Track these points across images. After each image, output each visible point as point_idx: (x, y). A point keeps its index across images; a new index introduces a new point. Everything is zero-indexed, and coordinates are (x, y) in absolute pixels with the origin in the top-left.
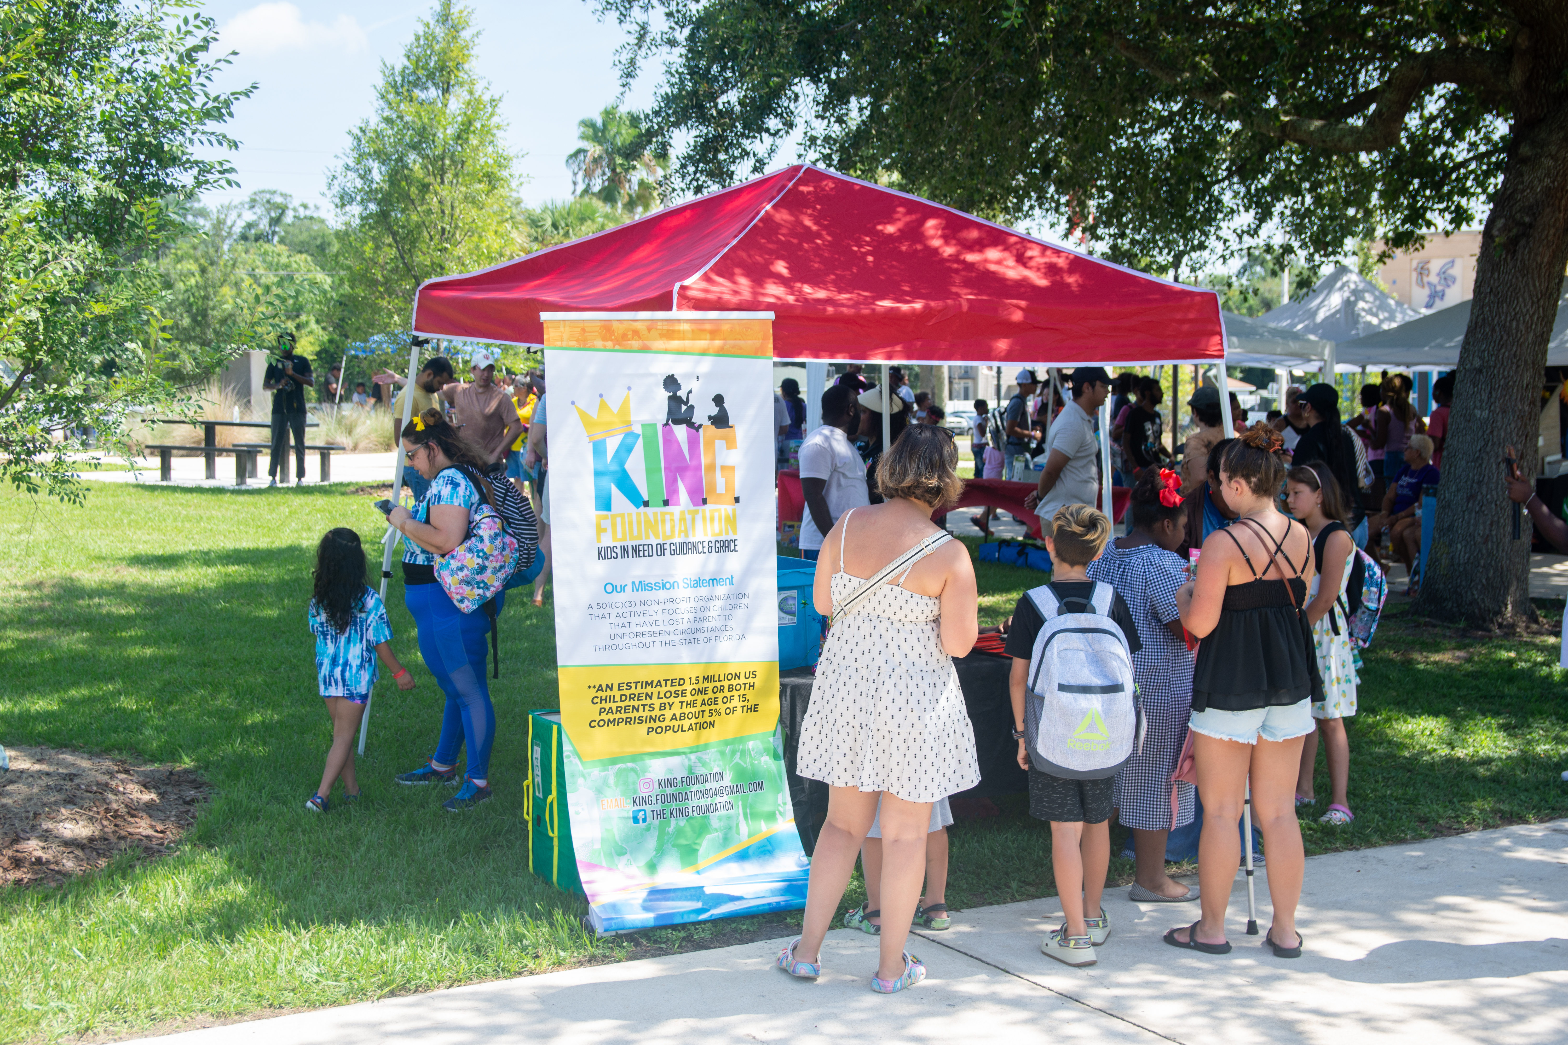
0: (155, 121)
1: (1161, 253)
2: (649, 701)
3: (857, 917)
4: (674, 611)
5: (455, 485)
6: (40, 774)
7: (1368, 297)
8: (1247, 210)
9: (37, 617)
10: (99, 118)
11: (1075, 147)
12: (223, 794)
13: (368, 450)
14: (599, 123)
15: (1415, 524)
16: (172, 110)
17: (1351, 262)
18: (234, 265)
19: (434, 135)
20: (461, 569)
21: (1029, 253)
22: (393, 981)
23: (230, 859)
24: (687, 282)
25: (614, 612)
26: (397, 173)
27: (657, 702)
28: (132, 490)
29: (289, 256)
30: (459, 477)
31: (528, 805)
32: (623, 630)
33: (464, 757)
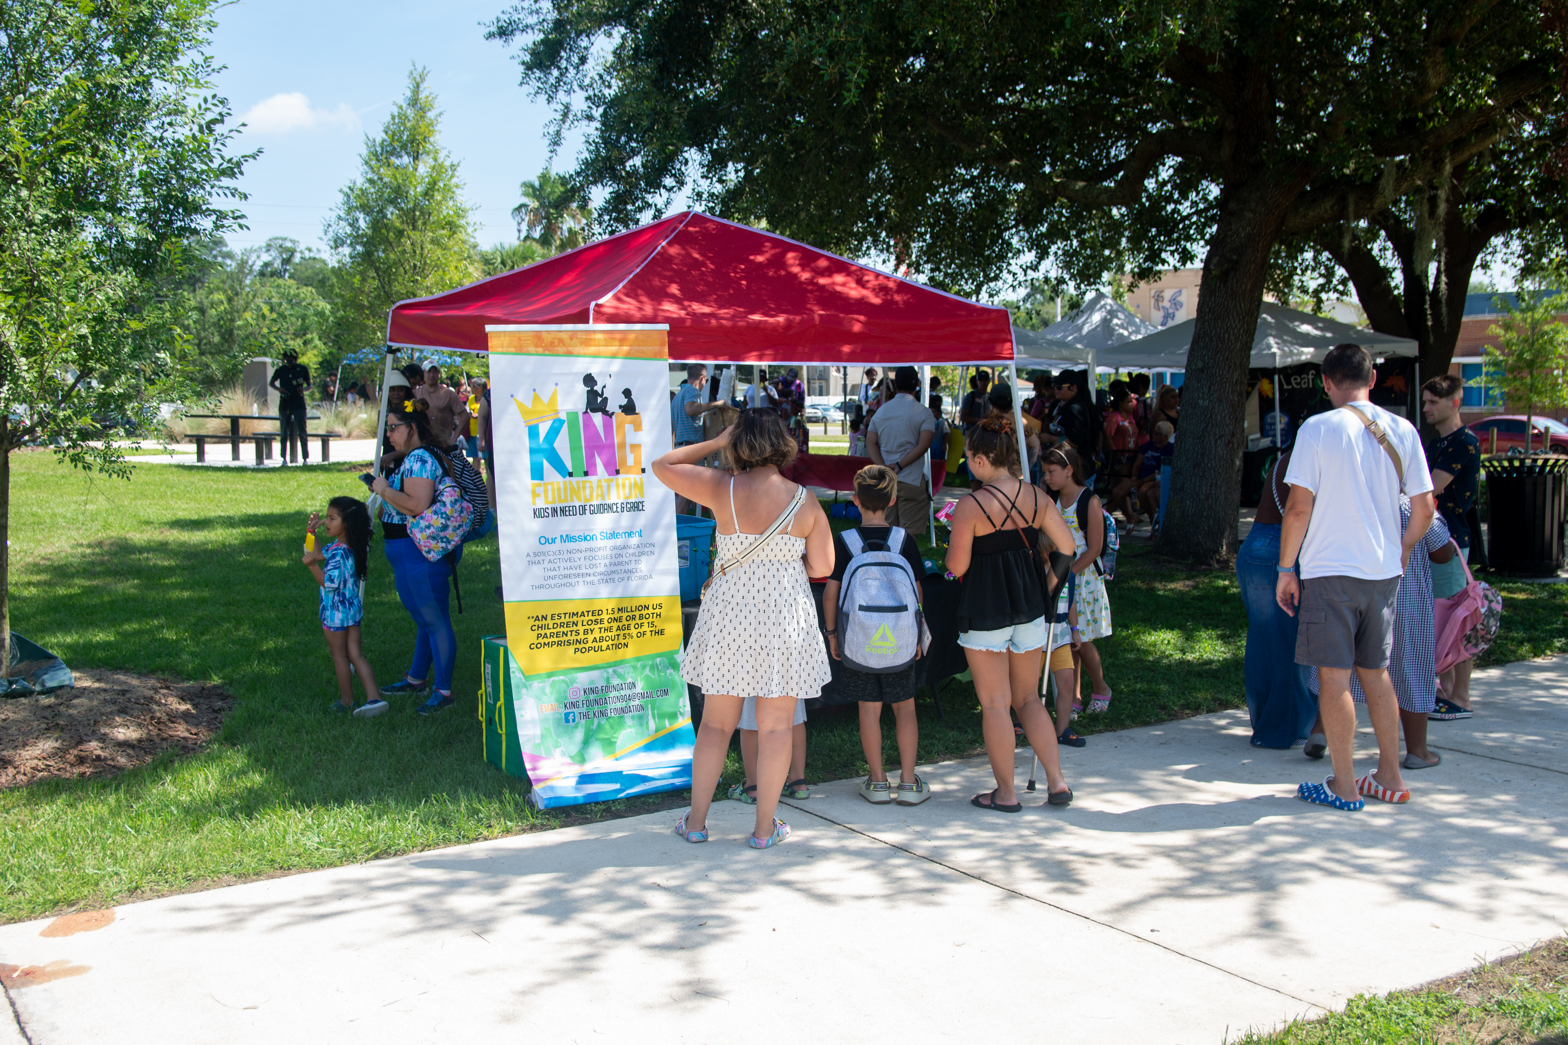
0: (181, 177)
1: (966, 283)
2: (575, 628)
3: (738, 791)
4: (594, 558)
5: (424, 462)
6: (99, 690)
7: (1120, 315)
8: (1030, 251)
9: (98, 569)
10: (138, 176)
11: (901, 202)
12: (244, 704)
13: (359, 437)
14: (537, 184)
15: (1156, 486)
16: (194, 170)
17: (1106, 290)
18: (254, 296)
19: (407, 192)
20: (428, 527)
21: (866, 278)
22: (377, 847)
23: (249, 755)
24: (601, 301)
25: (547, 559)
26: (378, 222)
27: (581, 629)
28: (174, 469)
29: (298, 288)
30: (427, 456)
31: (482, 709)
32: (554, 573)
33: (433, 673)
